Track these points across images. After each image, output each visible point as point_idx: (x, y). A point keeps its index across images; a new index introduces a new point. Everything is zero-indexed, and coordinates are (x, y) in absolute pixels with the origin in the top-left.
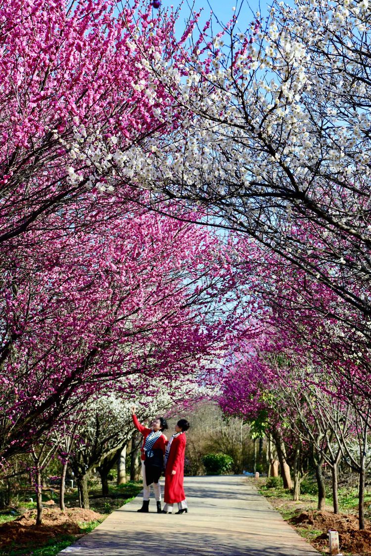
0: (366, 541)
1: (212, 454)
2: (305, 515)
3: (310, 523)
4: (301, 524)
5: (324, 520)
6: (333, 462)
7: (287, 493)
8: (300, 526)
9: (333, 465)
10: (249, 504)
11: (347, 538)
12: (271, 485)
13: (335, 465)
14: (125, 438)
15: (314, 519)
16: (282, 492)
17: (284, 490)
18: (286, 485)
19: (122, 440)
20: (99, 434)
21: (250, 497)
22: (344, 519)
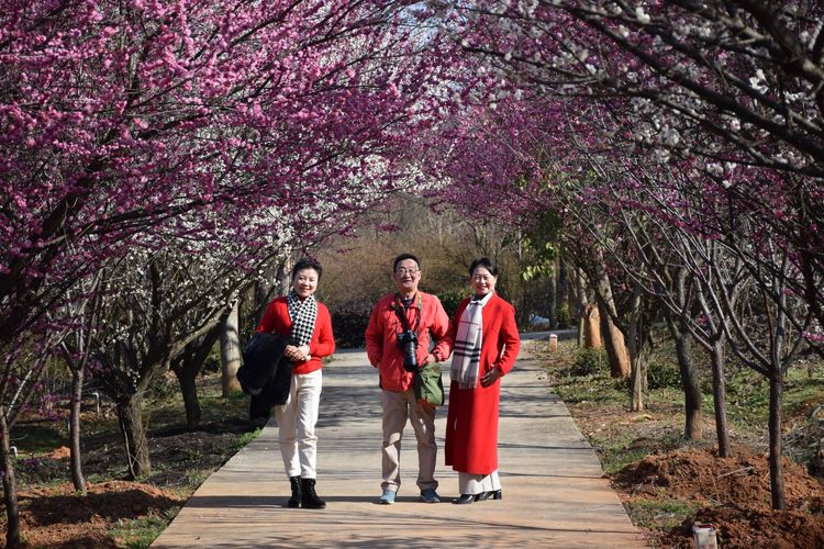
0: (788, 535)
1: (450, 292)
2: (650, 465)
3: (663, 482)
4: (639, 487)
5: (694, 475)
6: (713, 339)
7: (618, 388)
8: (637, 492)
9: (713, 344)
10: (527, 429)
11: (742, 533)
12: (583, 368)
13: (719, 346)
14: (221, 306)
15: (672, 474)
16: (608, 387)
17: (613, 380)
18: (615, 368)
19: (217, 310)
20: (161, 299)
21: (532, 407)
22: (742, 469)
